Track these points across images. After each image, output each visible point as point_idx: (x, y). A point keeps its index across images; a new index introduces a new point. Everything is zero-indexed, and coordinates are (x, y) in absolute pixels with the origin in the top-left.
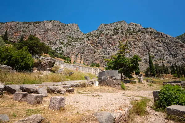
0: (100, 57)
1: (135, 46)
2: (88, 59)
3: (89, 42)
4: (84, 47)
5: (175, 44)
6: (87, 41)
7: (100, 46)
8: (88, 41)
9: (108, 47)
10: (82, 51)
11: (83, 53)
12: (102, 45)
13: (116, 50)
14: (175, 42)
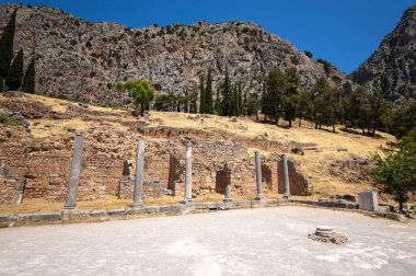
0: (100, 85)
1: (194, 61)
2: (69, 89)
3: (90, 52)
4: (65, 60)
5: (279, 55)
6: (83, 49)
7: (115, 62)
8: (87, 50)
9: (131, 65)
10: (57, 70)
11: (61, 75)
12: (118, 58)
13: (148, 70)
14: (281, 50)
